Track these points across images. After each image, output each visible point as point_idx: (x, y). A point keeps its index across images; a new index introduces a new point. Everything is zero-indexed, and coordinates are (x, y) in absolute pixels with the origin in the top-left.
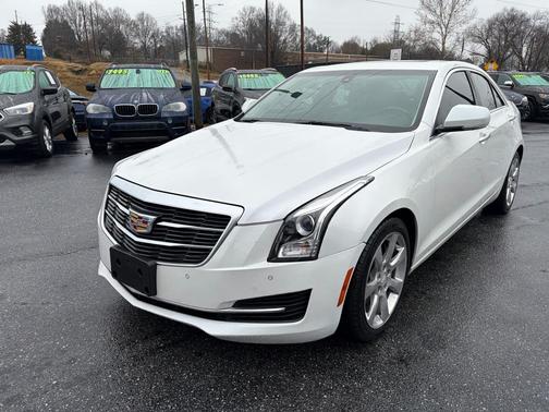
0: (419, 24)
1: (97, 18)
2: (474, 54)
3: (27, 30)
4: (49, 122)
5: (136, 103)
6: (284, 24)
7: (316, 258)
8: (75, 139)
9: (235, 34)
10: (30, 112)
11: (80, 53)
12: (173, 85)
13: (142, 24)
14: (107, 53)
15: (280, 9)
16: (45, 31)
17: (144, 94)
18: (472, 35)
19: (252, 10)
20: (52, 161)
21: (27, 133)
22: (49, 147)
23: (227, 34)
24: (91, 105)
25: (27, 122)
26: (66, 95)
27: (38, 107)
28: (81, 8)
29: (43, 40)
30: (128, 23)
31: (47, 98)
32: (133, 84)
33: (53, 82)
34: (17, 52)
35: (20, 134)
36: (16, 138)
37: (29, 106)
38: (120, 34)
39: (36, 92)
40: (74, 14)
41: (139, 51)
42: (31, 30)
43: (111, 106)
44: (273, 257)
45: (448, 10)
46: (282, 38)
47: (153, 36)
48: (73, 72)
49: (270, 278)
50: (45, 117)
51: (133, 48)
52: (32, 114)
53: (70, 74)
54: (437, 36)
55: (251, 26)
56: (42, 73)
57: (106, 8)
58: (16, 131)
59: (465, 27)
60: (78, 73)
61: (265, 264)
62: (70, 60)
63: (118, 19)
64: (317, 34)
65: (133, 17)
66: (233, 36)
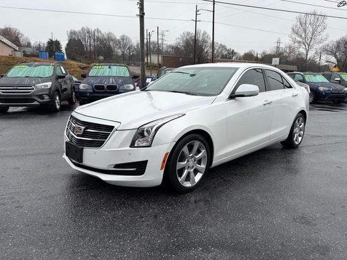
0: (291, 43)
1: (98, 38)
2: (327, 62)
3: (57, 44)
4: (59, 93)
5: (106, 84)
6: (207, 42)
7: (150, 146)
8: (73, 103)
9: (177, 47)
10: (49, 87)
11: (86, 57)
12: (128, 75)
13: (123, 42)
14: (102, 58)
15: (205, 33)
16: (68, 44)
17: (111, 80)
18: (326, 50)
19: (188, 34)
20: (59, 114)
21: (47, 98)
22: (58, 107)
23: (173, 48)
24: (82, 85)
25: (47, 93)
26: (71, 80)
27: (54, 84)
28: (88, 32)
29: (66, 49)
30: (115, 41)
31: (59, 80)
32: (106, 74)
33: (64, 72)
34: (50, 56)
35: (43, 98)
36: (41, 101)
37: (49, 84)
38: (110, 47)
39: (54, 77)
40: (85, 35)
41: (120, 57)
42: (59, 44)
43: (92, 85)
44: (132, 145)
45: (310, 35)
46: (205, 50)
47: (129, 48)
48: (81, 68)
49: (130, 154)
50: (57, 90)
51: (117, 55)
52: (50, 88)
53: (78, 69)
54: (302, 50)
55: (187, 43)
56: (58, 67)
57: (103, 32)
58: (41, 97)
59: (321, 45)
60: (83, 68)
61: (129, 148)
62: (80, 61)
63: (110, 39)
64: (228, 48)
65: (118, 38)
66: (176, 49)
